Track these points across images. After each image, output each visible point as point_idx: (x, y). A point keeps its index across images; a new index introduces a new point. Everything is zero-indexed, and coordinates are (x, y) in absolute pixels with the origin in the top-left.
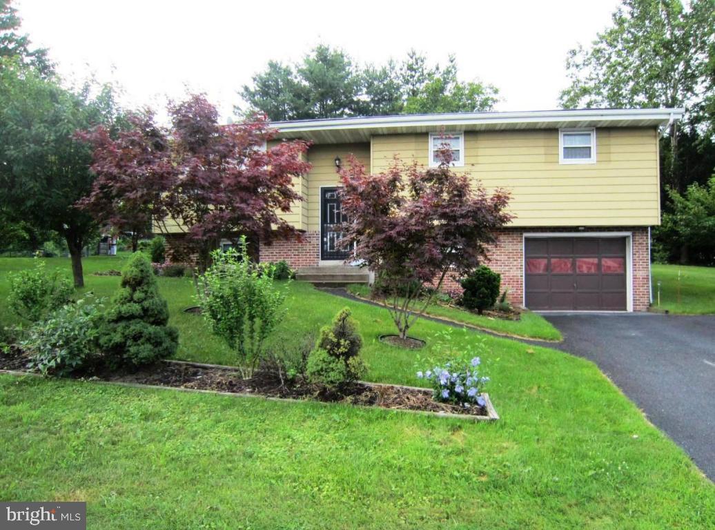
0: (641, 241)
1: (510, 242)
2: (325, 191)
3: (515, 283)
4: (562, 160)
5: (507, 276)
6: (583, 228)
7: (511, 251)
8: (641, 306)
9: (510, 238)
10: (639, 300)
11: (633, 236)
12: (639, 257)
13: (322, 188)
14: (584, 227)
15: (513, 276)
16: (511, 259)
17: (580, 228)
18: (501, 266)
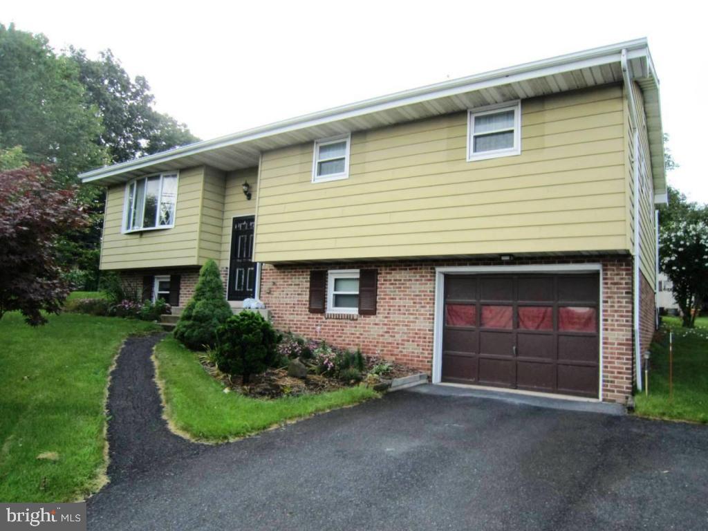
0: (616, 279)
1: (417, 280)
2: (237, 221)
3: (422, 340)
4: (471, 156)
5: (412, 330)
6: (507, 258)
7: (417, 293)
8: (616, 393)
9: (418, 275)
10: (612, 382)
11: (604, 270)
12: (612, 306)
13: (234, 219)
14: (510, 255)
15: (419, 330)
16: (418, 305)
17: (503, 258)
18: (405, 314)
